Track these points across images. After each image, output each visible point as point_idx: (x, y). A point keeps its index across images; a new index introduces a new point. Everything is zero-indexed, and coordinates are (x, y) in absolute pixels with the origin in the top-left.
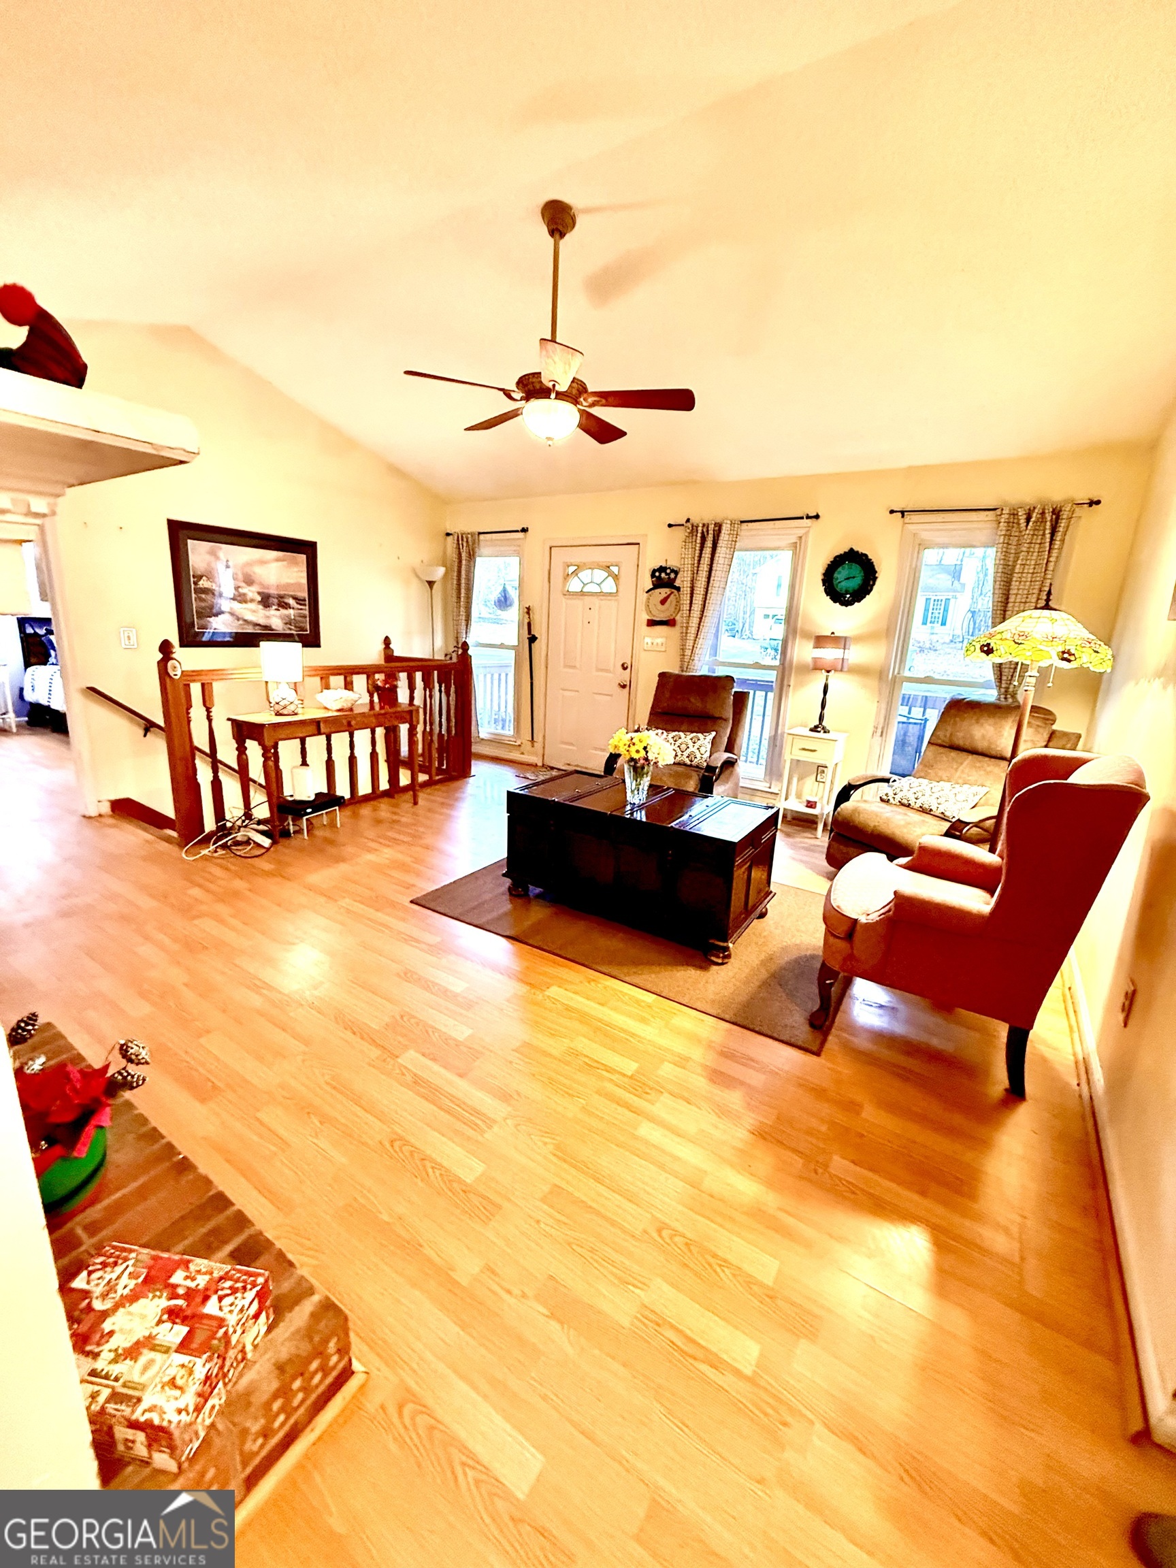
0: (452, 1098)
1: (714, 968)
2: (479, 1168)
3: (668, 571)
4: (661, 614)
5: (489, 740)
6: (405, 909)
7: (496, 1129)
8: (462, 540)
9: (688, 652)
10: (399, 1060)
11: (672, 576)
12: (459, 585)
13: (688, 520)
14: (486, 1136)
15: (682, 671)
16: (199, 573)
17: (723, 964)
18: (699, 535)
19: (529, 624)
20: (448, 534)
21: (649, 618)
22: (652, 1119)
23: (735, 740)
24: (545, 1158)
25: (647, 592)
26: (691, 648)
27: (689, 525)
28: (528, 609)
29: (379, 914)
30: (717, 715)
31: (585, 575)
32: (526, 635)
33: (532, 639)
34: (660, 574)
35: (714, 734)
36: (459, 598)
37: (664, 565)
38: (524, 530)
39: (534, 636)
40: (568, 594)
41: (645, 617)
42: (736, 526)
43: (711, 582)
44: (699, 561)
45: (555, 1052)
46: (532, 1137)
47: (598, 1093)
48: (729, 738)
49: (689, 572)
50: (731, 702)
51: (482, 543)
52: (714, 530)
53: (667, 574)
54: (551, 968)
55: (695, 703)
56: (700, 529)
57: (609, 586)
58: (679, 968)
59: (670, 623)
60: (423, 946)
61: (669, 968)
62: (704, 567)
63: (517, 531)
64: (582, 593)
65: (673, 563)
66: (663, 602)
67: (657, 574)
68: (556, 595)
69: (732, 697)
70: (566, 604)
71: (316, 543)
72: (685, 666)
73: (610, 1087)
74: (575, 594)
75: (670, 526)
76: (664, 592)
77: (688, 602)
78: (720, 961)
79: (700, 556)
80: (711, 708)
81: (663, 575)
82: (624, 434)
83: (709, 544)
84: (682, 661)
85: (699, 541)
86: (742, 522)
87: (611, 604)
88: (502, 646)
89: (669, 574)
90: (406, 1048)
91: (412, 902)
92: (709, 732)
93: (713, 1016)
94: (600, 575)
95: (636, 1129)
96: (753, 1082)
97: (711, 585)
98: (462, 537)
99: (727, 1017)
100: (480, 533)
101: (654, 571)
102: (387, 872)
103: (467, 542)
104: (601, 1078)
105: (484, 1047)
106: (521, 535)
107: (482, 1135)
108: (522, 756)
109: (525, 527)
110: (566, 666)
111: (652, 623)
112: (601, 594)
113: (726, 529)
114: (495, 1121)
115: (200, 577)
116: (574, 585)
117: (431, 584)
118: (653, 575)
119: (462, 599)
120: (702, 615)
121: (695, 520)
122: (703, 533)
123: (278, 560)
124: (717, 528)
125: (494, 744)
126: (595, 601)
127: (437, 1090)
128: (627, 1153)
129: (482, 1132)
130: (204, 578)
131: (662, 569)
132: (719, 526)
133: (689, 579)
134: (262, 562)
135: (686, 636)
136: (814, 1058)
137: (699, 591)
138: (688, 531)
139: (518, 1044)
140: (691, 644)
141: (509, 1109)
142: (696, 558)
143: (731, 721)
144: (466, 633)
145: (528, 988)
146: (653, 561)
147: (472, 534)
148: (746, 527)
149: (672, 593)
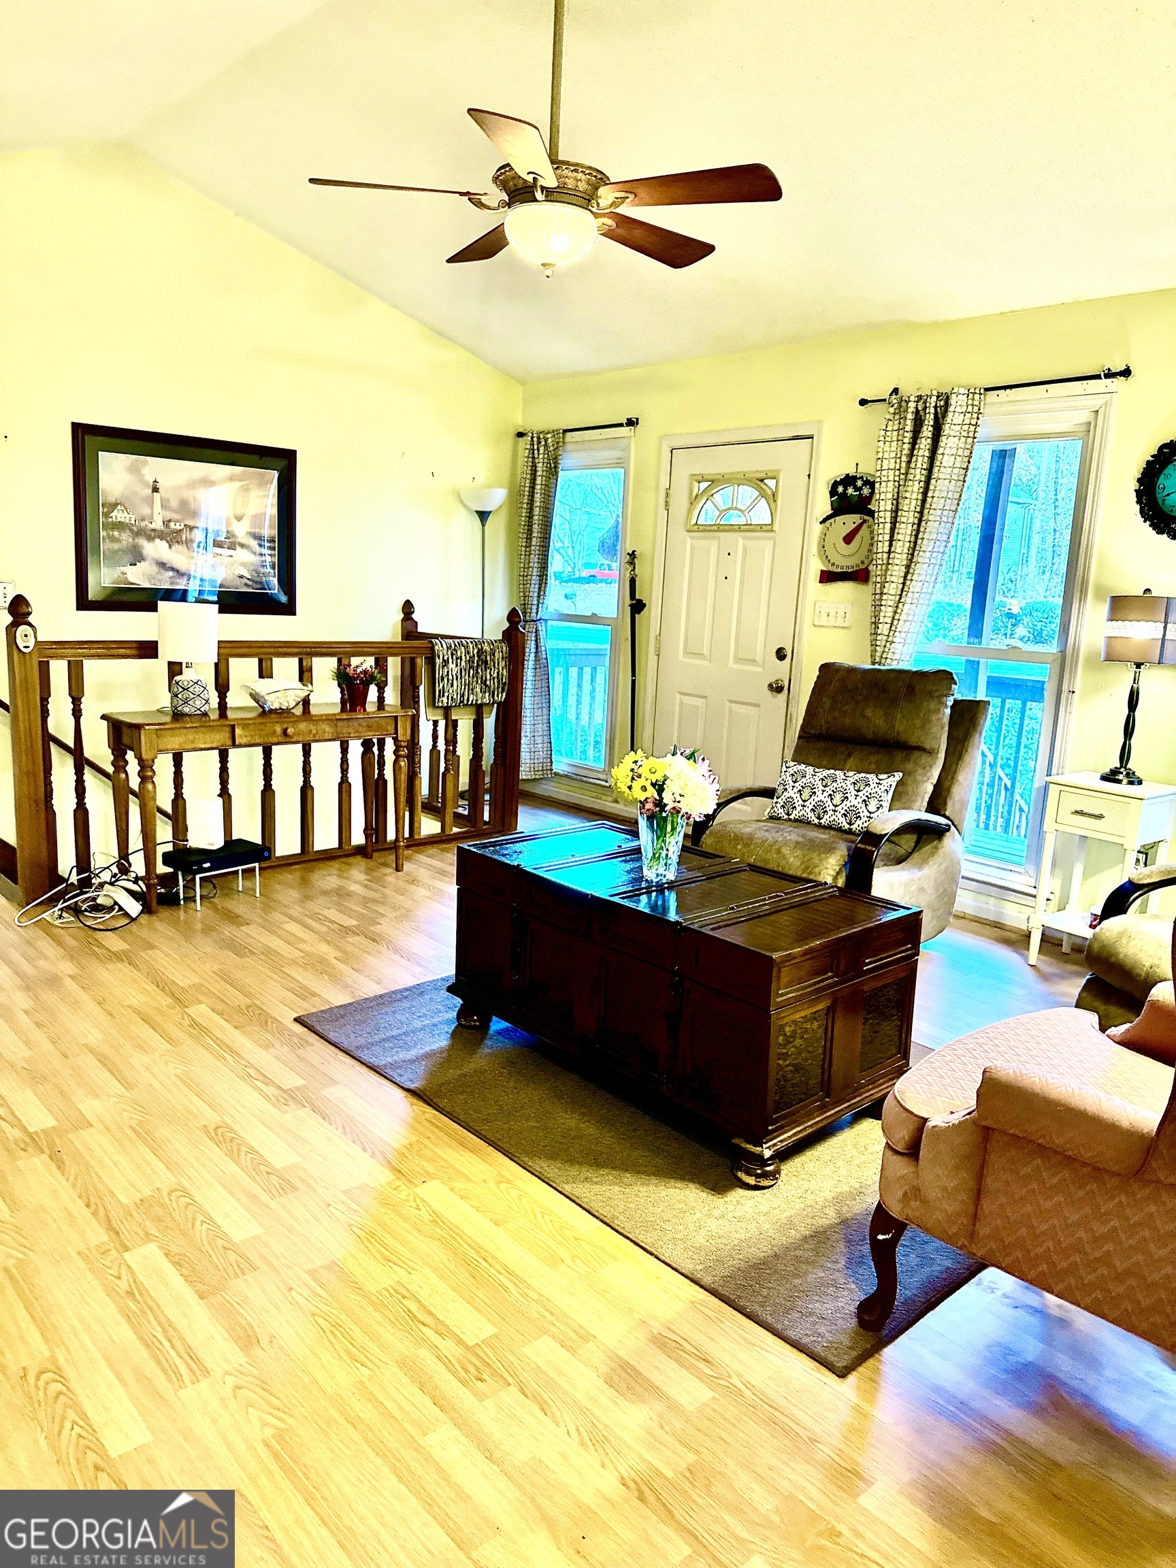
0: (168, 1326)
1: (739, 1193)
2: (140, 1435)
3: (859, 483)
4: (845, 558)
5: (566, 776)
6: (281, 1029)
7: (203, 1385)
8: (539, 443)
9: (884, 629)
10: (127, 1255)
11: (866, 491)
12: (530, 517)
13: (896, 391)
14: (182, 1393)
15: (873, 663)
16: (112, 500)
17: (756, 1188)
18: (910, 416)
19: (633, 582)
20: (520, 435)
21: (824, 569)
22: (461, 1422)
23: (949, 790)
24: (252, 1448)
25: (821, 523)
26: (889, 620)
27: (894, 400)
28: (632, 555)
29: (236, 1034)
30: (913, 741)
31: (722, 497)
32: (628, 601)
33: (638, 607)
34: (846, 489)
35: (898, 776)
36: (529, 539)
37: (852, 472)
38: (631, 423)
39: (640, 601)
40: (698, 528)
41: (816, 566)
42: (977, 397)
43: (929, 500)
44: (909, 462)
45: (371, 1287)
46: (250, 1409)
47: (402, 1364)
48: (937, 787)
49: (891, 484)
50: (946, 720)
51: (569, 447)
52: (936, 407)
53: (857, 489)
54: (450, 1151)
55: (874, 719)
56: (912, 405)
57: (761, 514)
58: (672, 1182)
59: (860, 576)
60: (270, 1090)
61: (654, 1180)
62: (918, 474)
63: (621, 425)
64: (720, 528)
65: (867, 469)
66: (848, 539)
67: (840, 489)
68: (678, 530)
69: (948, 711)
70: (692, 548)
71: (295, 452)
72: (878, 654)
73: (425, 1355)
74: (707, 529)
75: (863, 402)
76: (849, 521)
77: (887, 537)
78: (751, 1181)
79: (911, 455)
80: (901, 726)
81: (850, 491)
82: (709, 249)
83: (927, 432)
84: (874, 645)
85: (909, 426)
86: (987, 390)
87: (762, 546)
88: (593, 619)
89: (860, 489)
90: (148, 1238)
91: (296, 1020)
92: (890, 771)
93: (682, 1274)
94: (747, 494)
95: (425, 1434)
96: (683, 1399)
97: (928, 506)
98: (539, 438)
99: (707, 1280)
100: (565, 431)
101: (835, 485)
102: (287, 971)
103: (546, 445)
104: (424, 1341)
105: (263, 1257)
106: (625, 431)
107: (176, 1391)
108: (614, 805)
109: (632, 415)
110: (687, 653)
111: (828, 577)
112: (749, 528)
113: (958, 403)
114: (206, 1372)
115: (114, 506)
116: (708, 515)
117: (483, 516)
118: (833, 492)
119: (534, 541)
120: (911, 561)
121: (909, 390)
122: (917, 412)
123: (232, 478)
124: (942, 403)
125: (574, 783)
126: (739, 540)
127: (151, 1309)
128: (386, 1470)
129: (182, 1386)
130: (119, 507)
131: (849, 480)
132: (945, 401)
133: (890, 496)
134: (207, 482)
135: (881, 600)
136: (831, 1378)
137: (908, 516)
138: (892, 410)
139: (319, 1263)
140: (891, 614)
141: (243, 1360)
142: (904, 458)
143: (942, 755)
144: (539, 596)
145: (391, 1177)
146: (834, 466)
147: (554, 432)
148: (997, 400)
149: (865, 521)
